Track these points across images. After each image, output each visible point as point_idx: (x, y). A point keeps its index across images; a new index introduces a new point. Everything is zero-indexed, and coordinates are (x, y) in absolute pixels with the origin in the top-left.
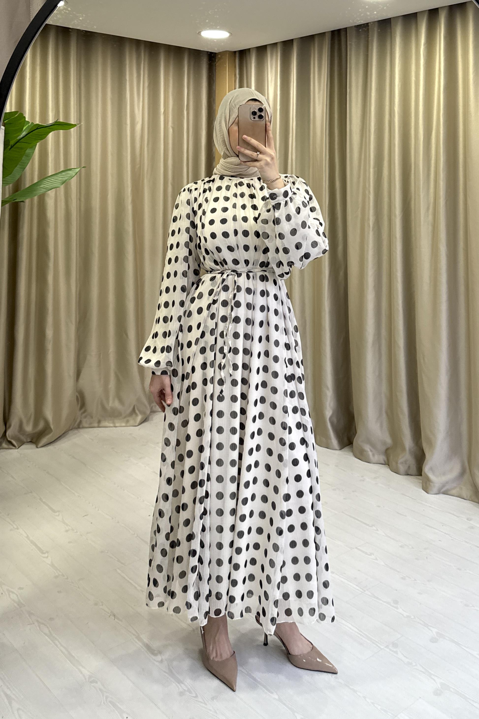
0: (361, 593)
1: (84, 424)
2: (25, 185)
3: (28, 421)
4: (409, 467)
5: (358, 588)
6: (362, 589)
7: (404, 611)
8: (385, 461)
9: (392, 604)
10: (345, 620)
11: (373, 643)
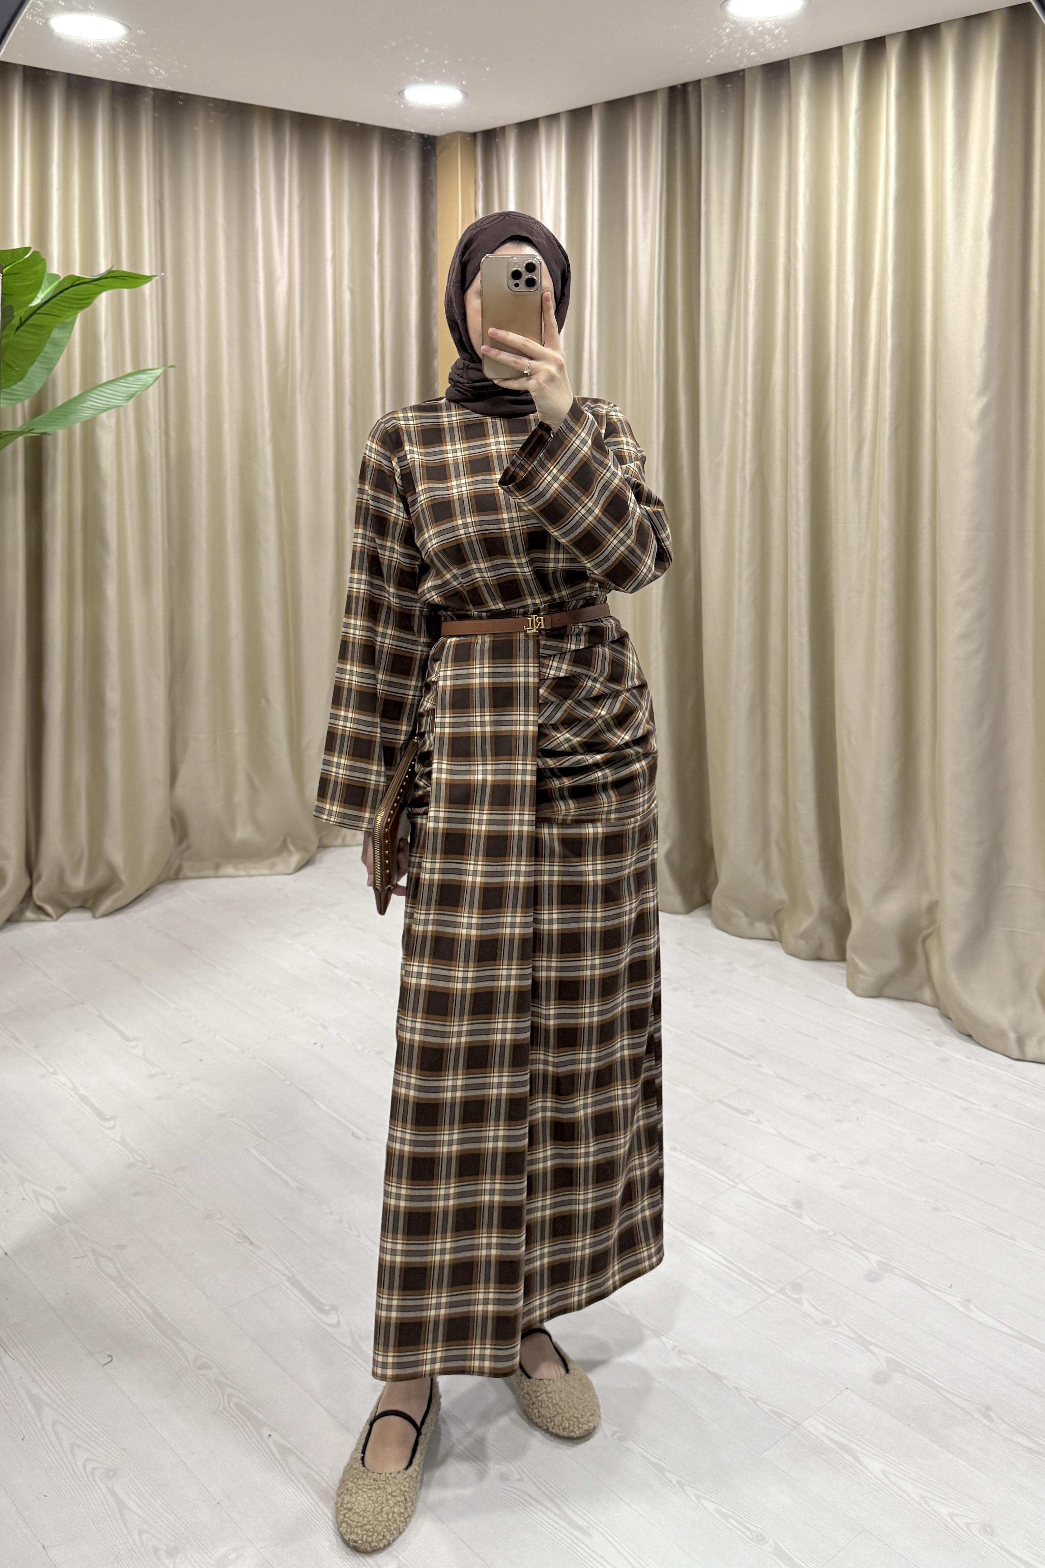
0: (729, 1187)
1: (187, 871)
3: (77, 867)
4: (821, 945)
5: (725, 1179)
6: (730, 1180)
7: (814, 1221)
8: (773, 934)
9: (790, 1209)
10: (698, 1241)
11: (755, 1283)
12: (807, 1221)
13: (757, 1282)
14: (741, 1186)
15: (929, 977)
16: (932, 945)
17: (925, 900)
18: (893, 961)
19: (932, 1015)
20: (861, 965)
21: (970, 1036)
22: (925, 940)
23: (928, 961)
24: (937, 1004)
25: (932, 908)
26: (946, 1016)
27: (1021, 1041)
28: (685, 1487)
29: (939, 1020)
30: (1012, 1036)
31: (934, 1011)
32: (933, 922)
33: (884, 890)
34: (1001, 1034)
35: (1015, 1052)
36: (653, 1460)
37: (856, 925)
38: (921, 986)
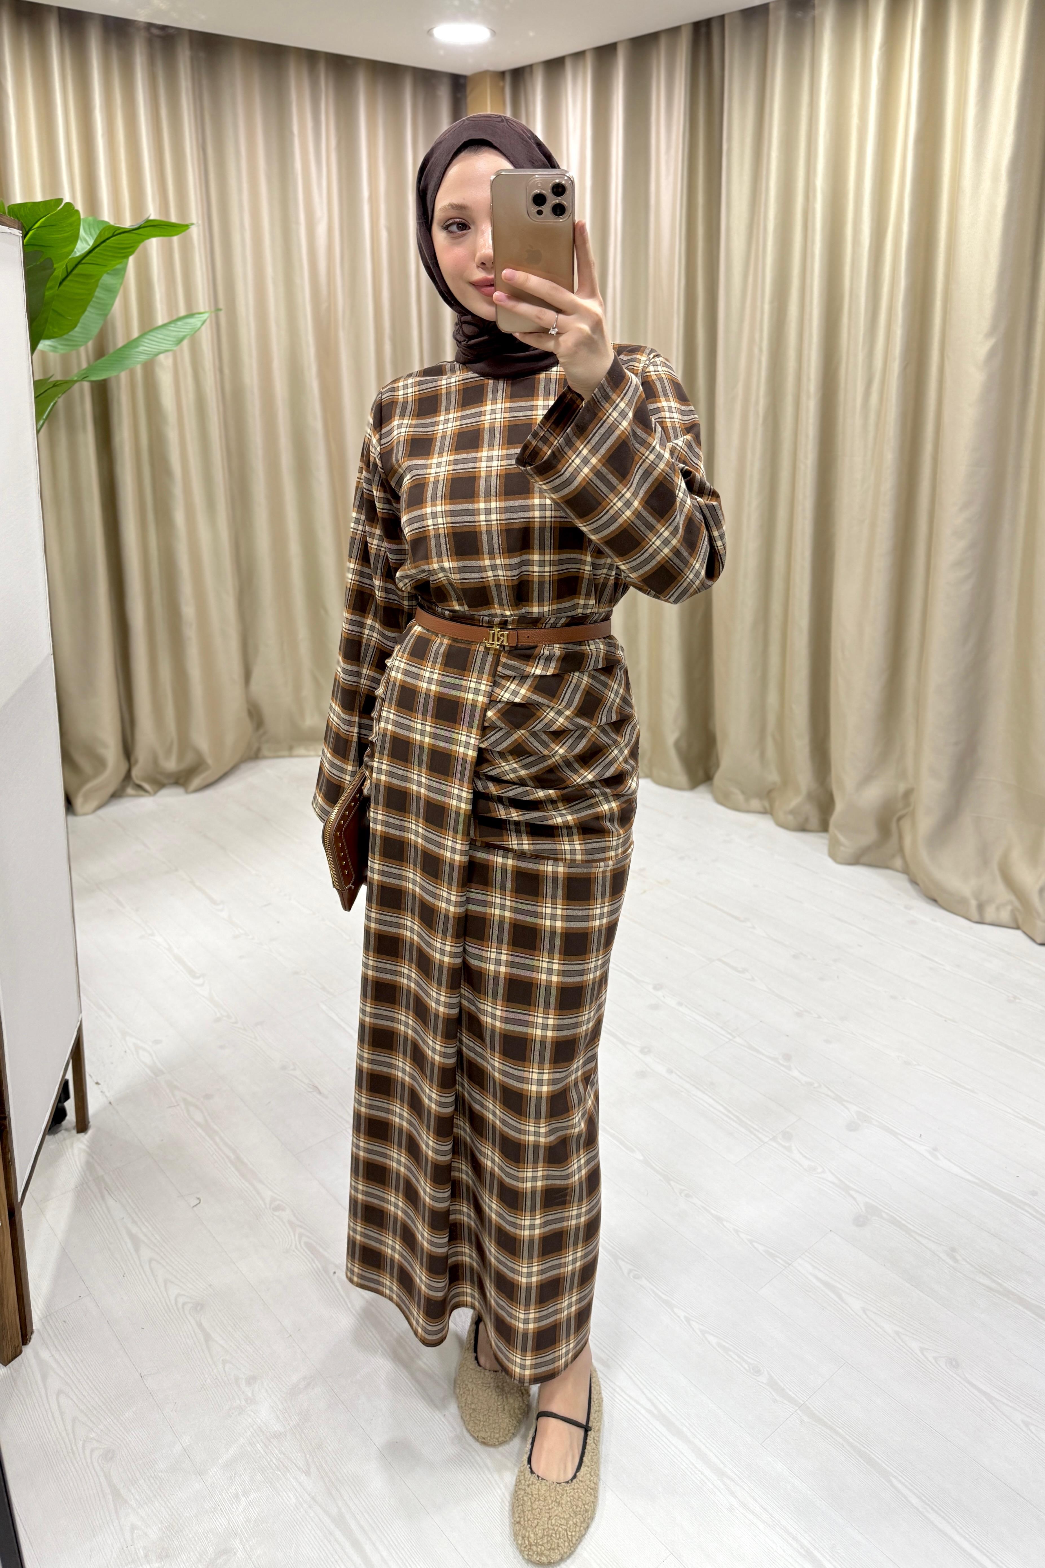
0: (727, 1040)
1: (265, 752)
2: (115, 344)
3: (168, 752)
4: (807, 820)
5: (723, 1032)
6: (730, 1034)
7: (802, 1073)
8: (765, 808)
9: (781, 1062)
10: (701, 1091)
11: (751, 1132)
12: (795, 1073)
13: (752, 1129)
14: (738, 1040)
15: (901, 850)
16: (906, 825)
17: (902, 787)
18: (871, 835)
19: (902, 881)
20: (842, 838)
21: (935, 901)
22: (900, 819)
23: (901, 838)
24: (906, 871)
25: (908, 794)
26: (914, 882)
27: (981, 907)
28: (691, 1322)
29: (908, 886)
30: (973, 903)
31: (903, 877)
32: (907, 804)
33: (867, 779)
34: (963, 901)
35: (975, 915)
36: (663, 1296)
37: (839, 806)
38: (893, 856)
